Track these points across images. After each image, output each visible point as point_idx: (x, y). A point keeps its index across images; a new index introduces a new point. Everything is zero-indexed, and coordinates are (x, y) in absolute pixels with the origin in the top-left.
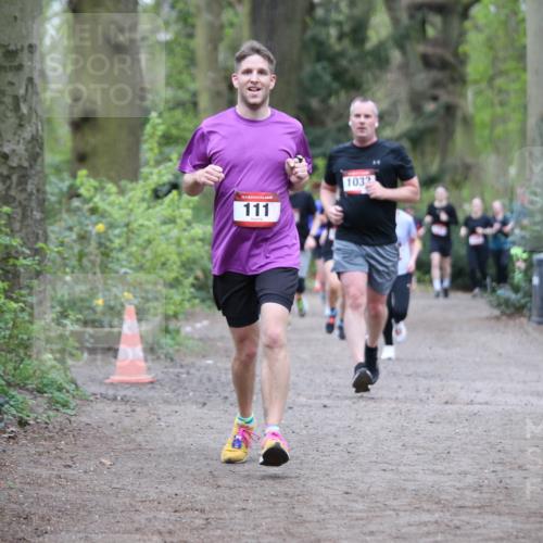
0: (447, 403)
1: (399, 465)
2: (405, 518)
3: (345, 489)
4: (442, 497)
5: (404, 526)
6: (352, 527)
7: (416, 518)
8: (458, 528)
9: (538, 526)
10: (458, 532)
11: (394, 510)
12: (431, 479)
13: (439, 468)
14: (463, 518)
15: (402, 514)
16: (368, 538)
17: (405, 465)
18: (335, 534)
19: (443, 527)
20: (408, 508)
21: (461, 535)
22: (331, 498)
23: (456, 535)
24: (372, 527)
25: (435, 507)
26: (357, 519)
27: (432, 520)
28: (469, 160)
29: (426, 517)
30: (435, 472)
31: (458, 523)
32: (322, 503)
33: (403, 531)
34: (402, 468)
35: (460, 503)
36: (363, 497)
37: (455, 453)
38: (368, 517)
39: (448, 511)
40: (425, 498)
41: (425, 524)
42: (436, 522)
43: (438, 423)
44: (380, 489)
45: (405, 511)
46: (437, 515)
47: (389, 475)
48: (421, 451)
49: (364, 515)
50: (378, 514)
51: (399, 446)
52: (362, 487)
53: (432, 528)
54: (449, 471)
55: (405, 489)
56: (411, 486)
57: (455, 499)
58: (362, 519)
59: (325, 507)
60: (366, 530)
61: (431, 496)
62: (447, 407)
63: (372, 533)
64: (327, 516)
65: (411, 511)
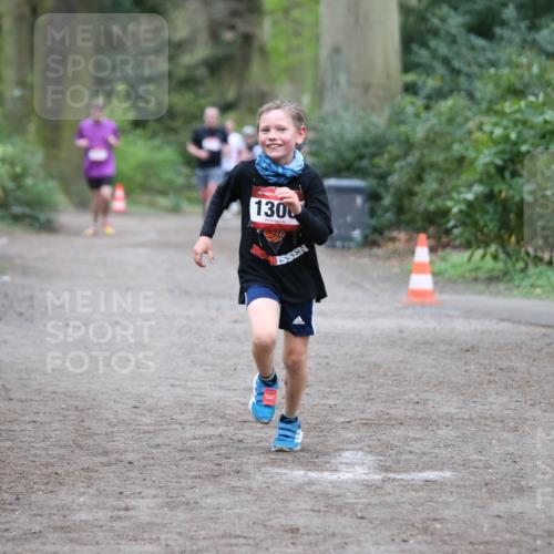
0: (236, 322)
1: (187, 381)
2: (190, 432)
3: (135, 403)
4: (228, 412)
5: (190, 440)
6: (139, 440)
7: (200, 432)
8: (241, 441)
9: (317, 440)
10: (241, 446)
11: (181, 424)
12: (217, 394)
13: (226, 384)
14: (247, 432)
15: (188, 428)
16: (154, 451)
17: (193, 381)
18: (122, 446)
19: (226, 441)
20: (193, 422)
21: (244, 448)
22: (120, 411)
23: (238, 448)
24: (158, 440)
25: (219, 421)
26: (144, 432)
27: (217, 433)
28: (265, 88)
29: (210, 431)
30: (221, 388)
31: (241, 437)
32: (110, 417)
33: (189, 444)
34: (190, 384)
35: (244, 418)
36: (151, 411)
37: (242, 369)
38: (155, 430)
39: (233, 425)
40: (210, 413)
41: (210, 437)
42: (220, 436)
43: (227, 341)
44: (168, 404)
45: (191, 425)
46: (221, 430)
47: (178, 391)
48: (209, 368)
49: (152, 428)
50: (165, 427)
51: (188, 361)
52: (150, 401)
53: (216, 441)
54: (236, 387)
55: (191, 405)
56: (197, 401)
57: (240, 414)
58: (149, 433)
59: (114, 421)
60: (152, 443)
61: (216, 411)
62: (237, 326)
63: (158, 446)
64: (116, 429)
65: (197, 425)
